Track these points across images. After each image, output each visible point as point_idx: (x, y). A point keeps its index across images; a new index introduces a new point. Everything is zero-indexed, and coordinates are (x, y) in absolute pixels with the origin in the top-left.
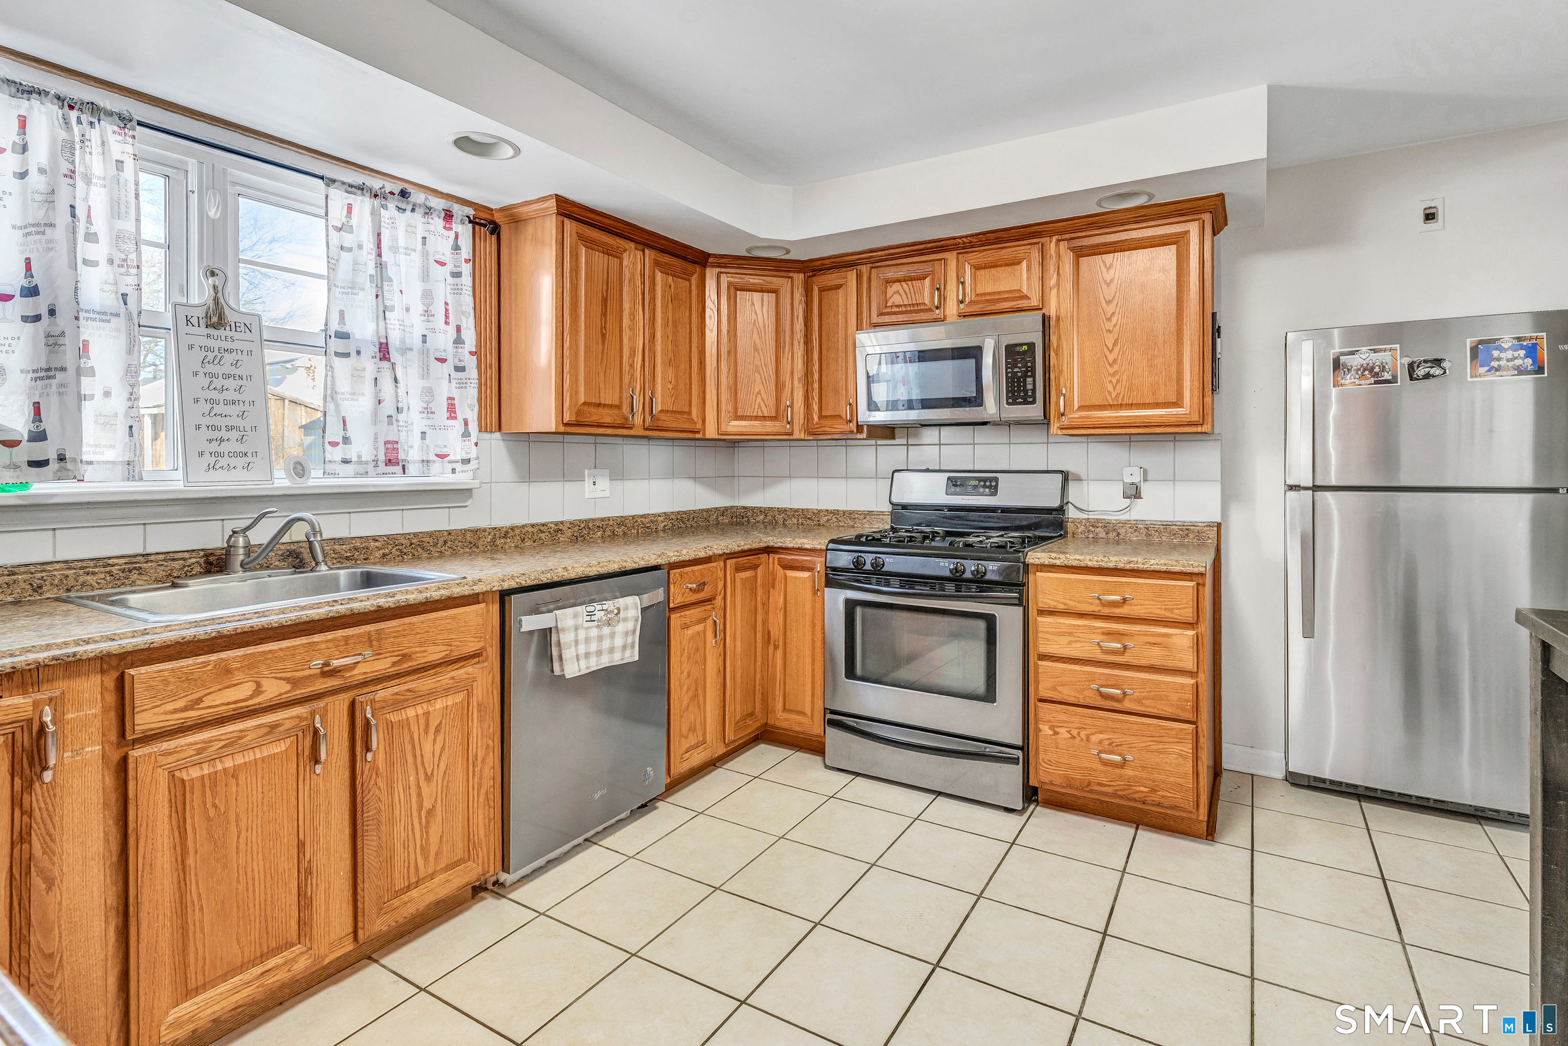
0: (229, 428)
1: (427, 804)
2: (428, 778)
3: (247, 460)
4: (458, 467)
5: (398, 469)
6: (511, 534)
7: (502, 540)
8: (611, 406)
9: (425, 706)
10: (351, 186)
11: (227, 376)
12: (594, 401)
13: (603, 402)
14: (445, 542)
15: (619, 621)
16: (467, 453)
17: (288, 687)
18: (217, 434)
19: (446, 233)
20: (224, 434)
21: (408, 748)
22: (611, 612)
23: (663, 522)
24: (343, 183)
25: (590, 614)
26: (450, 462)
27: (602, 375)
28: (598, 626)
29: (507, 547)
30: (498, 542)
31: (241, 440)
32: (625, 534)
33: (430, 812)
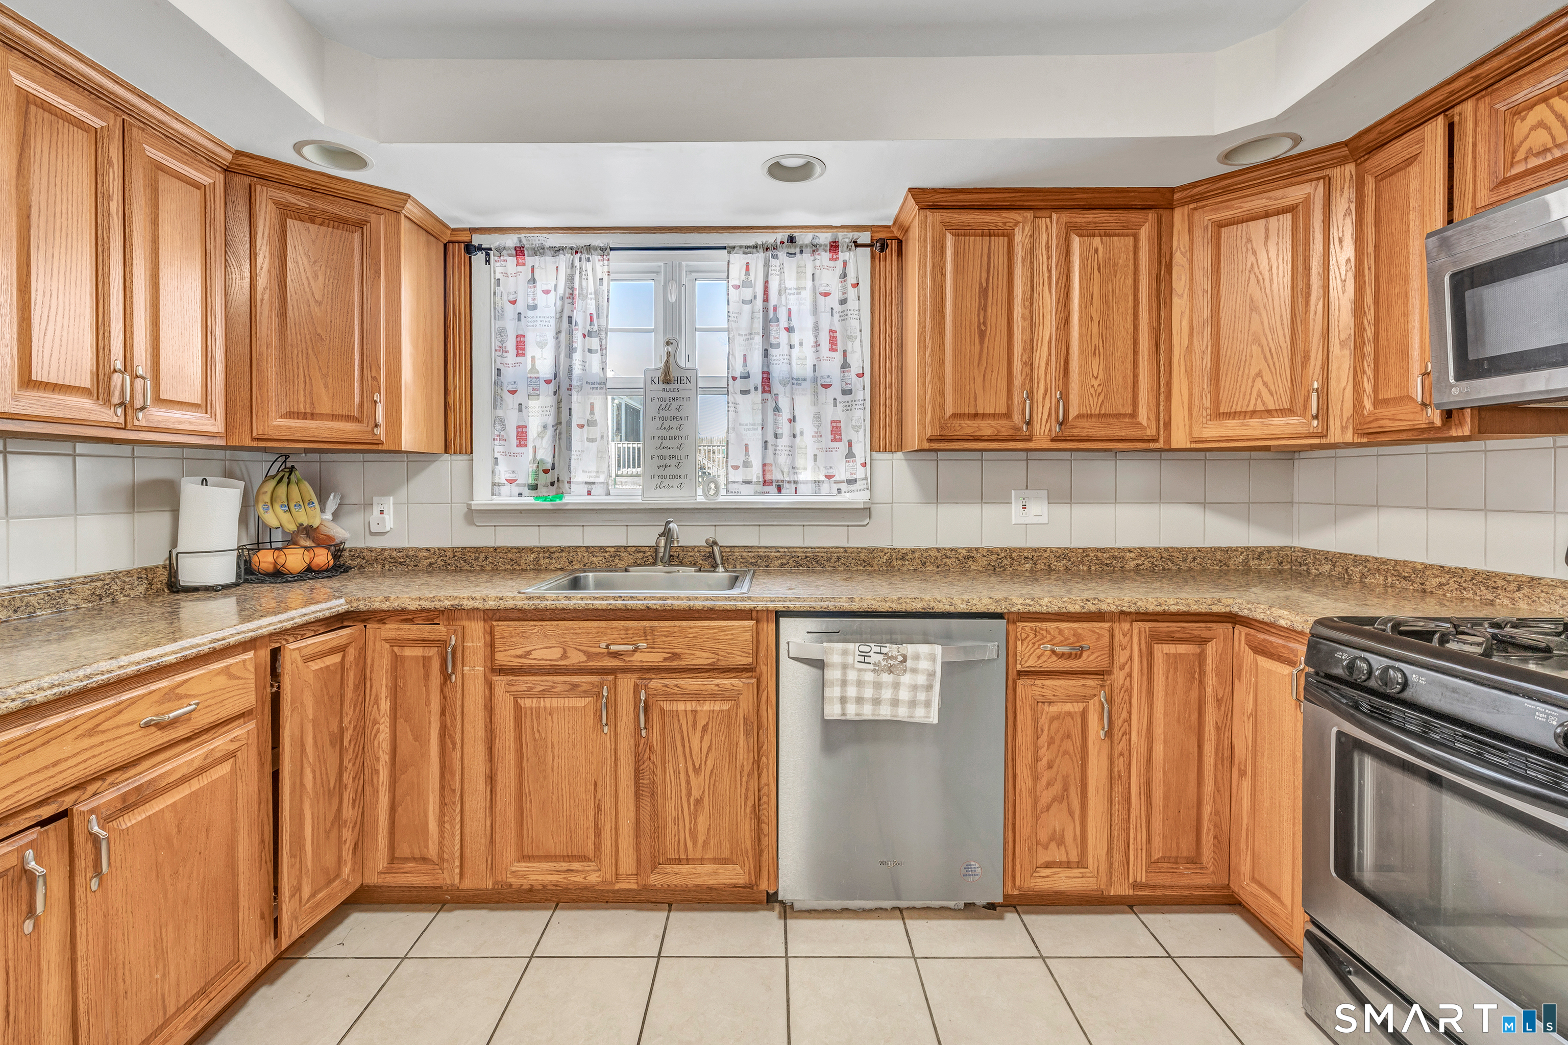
0: (671, 457)
1: (696, 794)
2: (697, 771)
3: (680, 481)
4: (844, 487)
5: (773, 489)
6: (910, 556)
7: (900, 562)
8: (994, 416)
9: (694, 703)
10: (747, 247)
11: (673, 418)
12: (967, 412)
13: (980, 411)
14: (839, 558)
15: (905, 671)
16: (851, 474)
17: (584, 658)
18: (664, 462)
19: (832, 264)
20: (668, 462)
21: (678, 738)
22: (891, 658)
23: (1133, 559)
24: (741, 247)
25: (864, 655)
26: (836, 482)
27: (979, 380)
28: (874, 671)
29: (905, 568)
30: (895, 563)
31: (678, 466)
32: (1067, 569)
33: (698, 802)
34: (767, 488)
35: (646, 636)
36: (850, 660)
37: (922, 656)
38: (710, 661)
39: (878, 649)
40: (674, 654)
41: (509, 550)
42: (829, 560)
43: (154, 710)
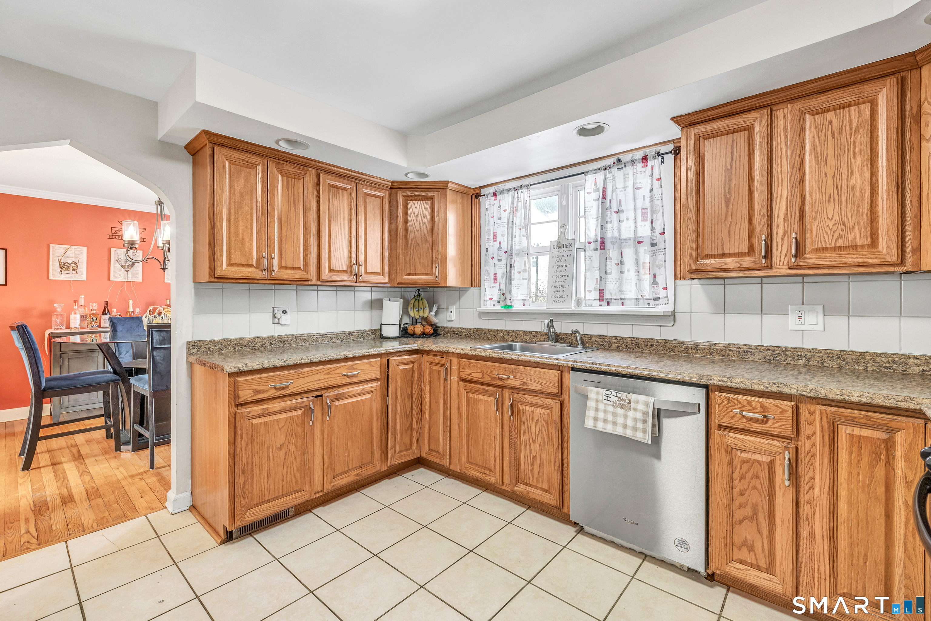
0: (561, 286)
1: (533, 453)
2: (534, 442)
3: (564, 299)
4: (652, 302)
5: (604, 303)
6: (702, 347)
7: (694, 351)
9: (533, 408)
10: (594, 170)
11: (562, 266)
13: (726, 251)
14: (652, 346)
15: (630, 409)
16: (656, 294)
17: (490, 379)
18: (557, 289)
19: (644, 169)
20: (559, 289)
21: (526, 423)
22: (622, 400)
24: (591, 171)
25: (608, 396)
26: (646, 299)
28: (613, 406)
31: (563, 291)
33: (534, 457)
34: (602, 303)
35: (513, 372)
36: (600, 398)
37: (640, 401)
38: (540, 388)
39: (615, 394)
40: (524, 382)
41: (494, 330)
42: (646, 346)
43: (346, 371)
